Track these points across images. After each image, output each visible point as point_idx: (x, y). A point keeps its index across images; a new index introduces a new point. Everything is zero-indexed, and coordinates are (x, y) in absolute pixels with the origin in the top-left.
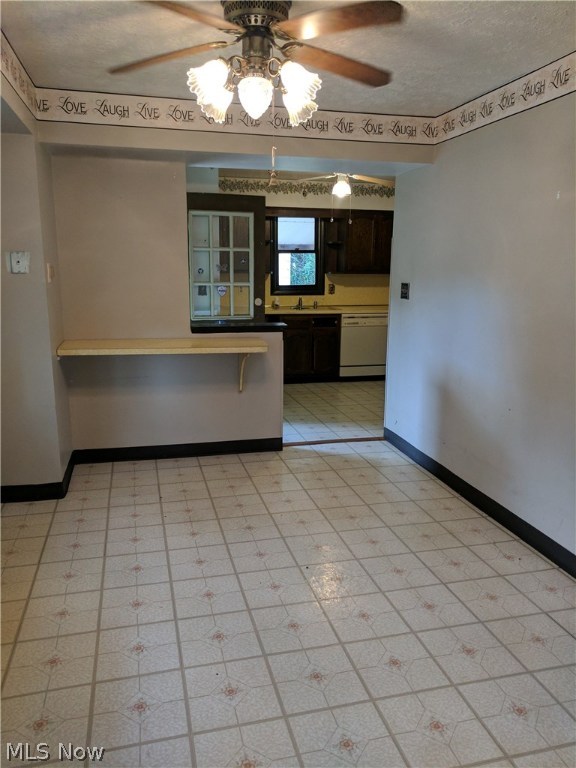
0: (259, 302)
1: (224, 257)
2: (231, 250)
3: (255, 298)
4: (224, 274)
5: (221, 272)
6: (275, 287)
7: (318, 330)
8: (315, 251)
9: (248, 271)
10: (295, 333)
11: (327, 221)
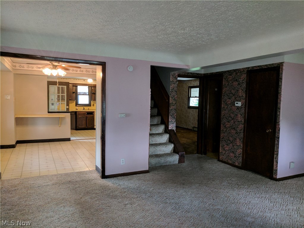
2: (60, 94)
3: (67, 106)
5: (58, 100)
6: (77, 104)
7: (88, 116)
8: (89, 95)
9: (65, 100)
10: (81, 116)
11: (92, 87)
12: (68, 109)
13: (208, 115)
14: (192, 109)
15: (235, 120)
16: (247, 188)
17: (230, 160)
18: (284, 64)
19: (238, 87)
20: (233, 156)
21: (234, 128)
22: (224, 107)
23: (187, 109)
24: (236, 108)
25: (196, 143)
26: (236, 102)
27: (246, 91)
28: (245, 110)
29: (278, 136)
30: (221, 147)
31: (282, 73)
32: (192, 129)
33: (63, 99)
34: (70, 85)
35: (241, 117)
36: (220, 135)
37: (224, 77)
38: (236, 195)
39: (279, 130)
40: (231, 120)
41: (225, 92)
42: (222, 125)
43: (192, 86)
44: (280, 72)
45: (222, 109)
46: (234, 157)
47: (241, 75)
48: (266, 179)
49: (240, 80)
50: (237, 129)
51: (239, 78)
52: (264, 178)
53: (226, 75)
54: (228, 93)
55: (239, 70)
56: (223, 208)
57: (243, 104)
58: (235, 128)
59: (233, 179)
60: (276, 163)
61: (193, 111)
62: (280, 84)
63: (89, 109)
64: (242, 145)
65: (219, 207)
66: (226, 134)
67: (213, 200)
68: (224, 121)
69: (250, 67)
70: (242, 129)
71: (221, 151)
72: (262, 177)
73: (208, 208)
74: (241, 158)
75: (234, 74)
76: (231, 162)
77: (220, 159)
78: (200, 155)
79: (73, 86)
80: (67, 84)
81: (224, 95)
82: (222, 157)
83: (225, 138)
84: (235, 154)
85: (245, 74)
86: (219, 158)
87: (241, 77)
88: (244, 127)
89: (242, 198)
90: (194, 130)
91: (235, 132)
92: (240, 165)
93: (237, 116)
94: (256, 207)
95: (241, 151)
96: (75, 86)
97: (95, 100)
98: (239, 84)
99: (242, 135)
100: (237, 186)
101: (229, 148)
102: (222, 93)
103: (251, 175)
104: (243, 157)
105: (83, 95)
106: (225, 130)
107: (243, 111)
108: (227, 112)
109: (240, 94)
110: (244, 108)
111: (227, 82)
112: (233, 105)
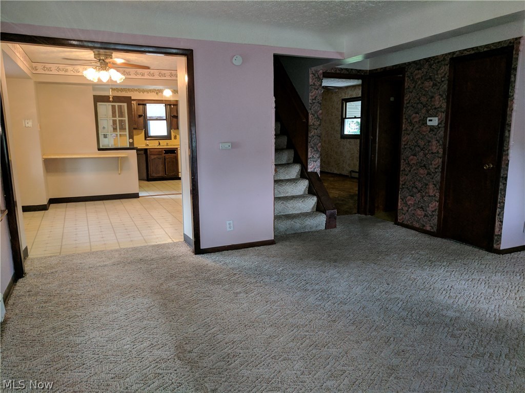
0: (131, 141)
1: (114, 122)
2: (117, 119)
3: (129, 139)
4: (115, 129)
5: (113, 128)
6: (147, 136)
7: (168, 156)
8: (166, 119)
9: (125, 129)
10: (155, 156)
11: (170, 105)
12: (131, 144)
13: (377, 145)
14: (349, 140)
15: (427, 151)
16: (447, 265)
17: (417, 222)
18: (522, 41)
19: (432, 90)
20: (422, 214)
21: (424, 166)
22: (406, 130)
23: (340, 140)
24: (429, 129)
25: (356, 198)
26: (428, 119)
27: (448, 97)
28: (445, 132)
29: (505, 176)
30: (400, 200)
32: (348, 174)
33: (122, 128)
34: (133, 102)
35: (438, 144)
36: (399, 178)
37: (408, 74)
38: (426, 276)
39: (507, 165)
40: (419, 152)
41: (408, 101)
42: (402, 161)
43: (349, 97)
44: (514, 57)
45: (403, 132)
46: (424, 217)
47: (440, 67)
48: (481, 251)
49: (436, 76)
50: (430, 166)
51: (435, 72)
52: (476, 250)
53: (412, 69)
54: (415, 103)
55: (436, 59)
56: (404, 297)
57: (442, 121)
58: (427, 166)
59: (422, 252)
60: (500, 223)
61: (350, 142)
62: (512, 80)
63: (167, 144)
64: (438, 195)
65: (397, 295)
66: (409, 177)
67: (387, 285)
68: (406, 154)
69: (456, 51)
70: (439, 166)
71: (399, 207)
72: (473, 248)
73: (379, 297)
74: (437, 217)
75: (426, 66)
76: (417, 225)
77: (399, 221)
78: (363, 216)
79: (139, 104)
80: (128, 100)
81: (408, 107)
82: (402, 217)
83: (407, 183)
84: (426, 211)
85: (447, 65)
86: (396, 219)
87: (439, 72)
88: (443, 162)
89: (438, 280)
90: (352, 176)
91: (426, 172)
92: (435, 230)
93: (430, 144)
94: (462, 294)
95: (436, 205)
96: (143, 104)
97: (177, 128)
98: (434, 85)
99: (438, 177)
100: (430, 263)
101: (415, 200)
102: (404, 103)
103: (455, 246)
104: (439, 216)
105: (157, 119)
106: (407, 169)
107: (441, 133)
108: (411, 137)
109: (437, 104)
110: (443, 129)
111: (413, 83)
112: (423, 124)
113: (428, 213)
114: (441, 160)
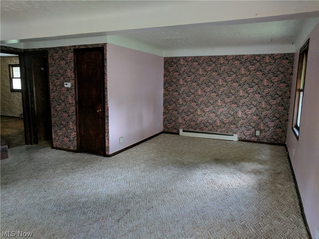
13: (35, 98)
14: (16, 93)
15: (66, 102)
16: (82, 170)
17: (65, 145)
18: (107, 45)
19: (66, 66)
20: (68, 140)
21: (66, 111)
22: (53, 89)
23: (10, 93)
24: (66, 89)
25: (23, 133)
26: (65, 83)
27: (75, 71)
28: (75, 91)
29: (108, 115)
30: (53, 133)
31: (106, 54)
35: (72, 98)
36: (51, 119)
37: (49, 55)
38: (70, 180)
39: (108, 109)
40: (61, 103)
41: (52, 72)
42: (52, 109)
43: (14, 64)
44: (105, 53)
45: (51, 91)
47: (68, 53)
48: (100, 157)
49: (67, 58)
50: (69, 111)
51: (66, 56)
52: (98, 157)
53: (52, 52)
54: (56, 73)
55: (65, 48)
57: (73, 85)
59: (68, 165)
60: (108, 140)
62: (105, 65)
64: (75, 128)
65: (51, 197)
66: (57, 119)
67: (44, 192)
68: (53, 104)
69: (76, 45)
70: (74, 111)
71: (54, 138)
74: (76, 141)
75: (60, 51)
76: (65, 147)
77: (54, 146)
78: (30, 146)
81: (52, 75)
83: (57, 122)
84: (70, 138)
85: (72, 53)
86: (52, 145)
87: (68, 56)
88: (76, 109)
89: (77, 181)
91: (67, 115)
92: (76, 148)
93: (68, 98)
94: (90, 186)
95: (75, 134)
98: (66, 63)
99: (74, 118)
100: (72, 170)
101: (62, 132)
102: (49, 72)
103: (86, 156)
104: (77, 140)
106: (56, 114)
107: (73, 92)
108: (56, 94)
109: (69, 75)
110: (74, 89)
111: (53, 61)
112: (63, 86)
113: (71, 139)
114: (75, 108)
